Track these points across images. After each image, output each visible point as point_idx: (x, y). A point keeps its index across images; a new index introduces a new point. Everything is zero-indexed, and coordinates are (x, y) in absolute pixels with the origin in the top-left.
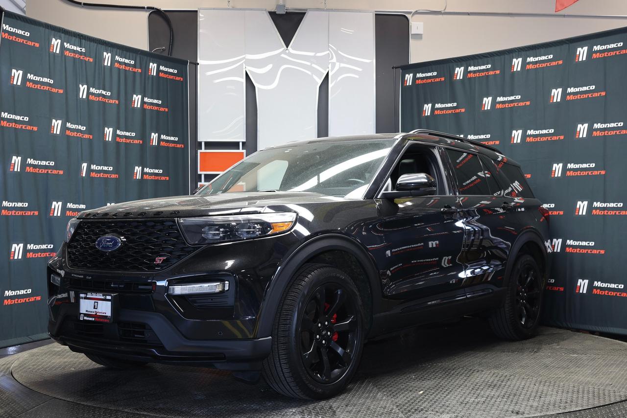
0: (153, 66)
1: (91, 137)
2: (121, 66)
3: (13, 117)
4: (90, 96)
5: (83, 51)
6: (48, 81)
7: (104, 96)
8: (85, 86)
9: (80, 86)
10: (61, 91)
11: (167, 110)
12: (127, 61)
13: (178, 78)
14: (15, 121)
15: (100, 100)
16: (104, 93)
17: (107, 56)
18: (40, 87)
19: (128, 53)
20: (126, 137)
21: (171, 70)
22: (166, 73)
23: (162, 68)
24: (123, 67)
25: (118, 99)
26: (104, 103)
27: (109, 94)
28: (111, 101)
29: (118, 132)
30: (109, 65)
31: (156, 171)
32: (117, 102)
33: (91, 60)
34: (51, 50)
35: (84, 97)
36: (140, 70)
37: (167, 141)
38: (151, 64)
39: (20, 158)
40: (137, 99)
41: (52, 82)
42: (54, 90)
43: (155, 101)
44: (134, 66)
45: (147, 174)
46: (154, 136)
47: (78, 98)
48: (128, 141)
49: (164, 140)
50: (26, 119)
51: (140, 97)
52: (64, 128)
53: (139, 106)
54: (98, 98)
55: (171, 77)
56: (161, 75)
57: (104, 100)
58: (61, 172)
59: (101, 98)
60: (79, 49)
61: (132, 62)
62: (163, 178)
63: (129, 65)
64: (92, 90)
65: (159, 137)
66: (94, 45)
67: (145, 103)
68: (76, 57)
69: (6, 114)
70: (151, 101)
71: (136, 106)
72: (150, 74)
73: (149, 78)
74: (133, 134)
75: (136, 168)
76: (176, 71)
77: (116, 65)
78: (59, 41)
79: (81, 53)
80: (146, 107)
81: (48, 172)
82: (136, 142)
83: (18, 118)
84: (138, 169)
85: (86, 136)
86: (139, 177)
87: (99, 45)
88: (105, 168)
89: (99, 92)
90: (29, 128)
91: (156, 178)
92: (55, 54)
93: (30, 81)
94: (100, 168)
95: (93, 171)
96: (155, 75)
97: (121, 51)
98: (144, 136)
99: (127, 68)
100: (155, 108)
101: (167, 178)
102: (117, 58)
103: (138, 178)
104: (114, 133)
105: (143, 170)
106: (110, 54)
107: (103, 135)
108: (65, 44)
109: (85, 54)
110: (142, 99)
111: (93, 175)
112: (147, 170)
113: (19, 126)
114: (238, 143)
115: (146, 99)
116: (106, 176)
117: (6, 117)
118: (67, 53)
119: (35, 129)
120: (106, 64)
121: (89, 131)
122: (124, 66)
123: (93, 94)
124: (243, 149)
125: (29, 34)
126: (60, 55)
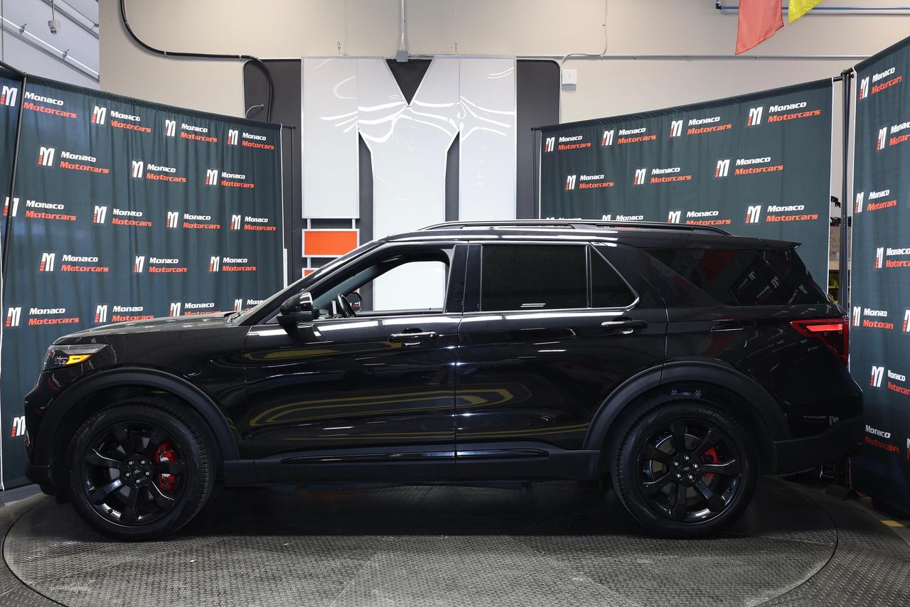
0: (233, 134)
1: (150, 224)
2: (190, 136)
3: (42, 205)
4: (148, 174)
5: (137, 120)
6: (89, 160)
7: (166, 174)
8: (141, 163)
9: (134, 163)
10: (106, 171)
11: (252, 186)
12: (198, 129)
13: (267, 147)
14: (46, 210)
15: (161, 179)
16: (166, 169)
17: (171, 126)
18: (79, 167)
19: (199, 120)
20: (199, 222)
21: (258, 138)
22: (252, 141)
23: (245, 135)
24: (192, 137)
25: (186, 177)
26: (167, 182)
27: (173, 170)
28: (176, 179)
29: (187, 216)
30: (173, 135)
31: (239, 261)
32: (184, 180)
33: (149, 130)
34: (93, 121)
35: (140, 176)
36: (215, 140)
37: (254, 224)
38: (231, 131)
39: (53, 255)
40: (212, 176)
41: (94, 160)
42: (97, 170)
43: (237, 176)
44: (208, 135)
45: (227, 264)
46: (236, 219)
47: (131, 178)
48: (201, 226)
49: (248, 223)
50: (61, 207)
51: (216, 172)
52: (110, 215)
53: (215, 183)
54: (158, 177)
55: (259, 146)
56: (244, 143)
57: (166, 178)
58: (106, 270)
59: (162, 176)
60: (131, 118)
61: (205, 130)
62: (248, 269)
63: (201, 134)
64: (151, 167)
65: (243, 219)
66: (152, 112)
67: (224, 179)
68: (128, 127)
69: (33, 202)
70: (231, 176)
71: (211, 183)
72: (229, 143)
73: (228, 147)
74: (208, 218)
75: (213, 258)
76: (264, 139)
77: (183, 135)
78: (104, 110)
79: (134, 123)
80: (225, 183)
81: (90, 269)
82: (212, 227)
83: (50, 206)
84: (215, 260)
85: (143, 224)
86: (216, 269)
87: (159, 111)
88: (169, 261)
89: (159, 169)
90: (65, 217)
91: (239, 269)
92: (98, 126)
93: (65, 160)
94: (161, 261)
95: (153, 265)
96: (236, 144)
97: (189, 117)
98: (223, 219)
99: (199, 138)
100: (238, 185)
101: (254, 269)
102: (184, 126)
103: (214, 270)
104: (181, 217)
105: (221, 260)
106: (174, 122)
107: (166, 220)
108: (112, 112)
109: (140, 124)
110: (220, 174)
111: (153, 269)
112: (226, 260)
113: (51, 217)
114: (351, 220)
115: (224, 175)
116: (169, 270)
117: (33, 206)
118: (115, 124)
119: (73, 218)
120: (169, 135)
121: (147, 217)
122: (193, 135)
123: (152, 172)
124: (356, 228)
125: (62, 102)
126: (105, 126)
